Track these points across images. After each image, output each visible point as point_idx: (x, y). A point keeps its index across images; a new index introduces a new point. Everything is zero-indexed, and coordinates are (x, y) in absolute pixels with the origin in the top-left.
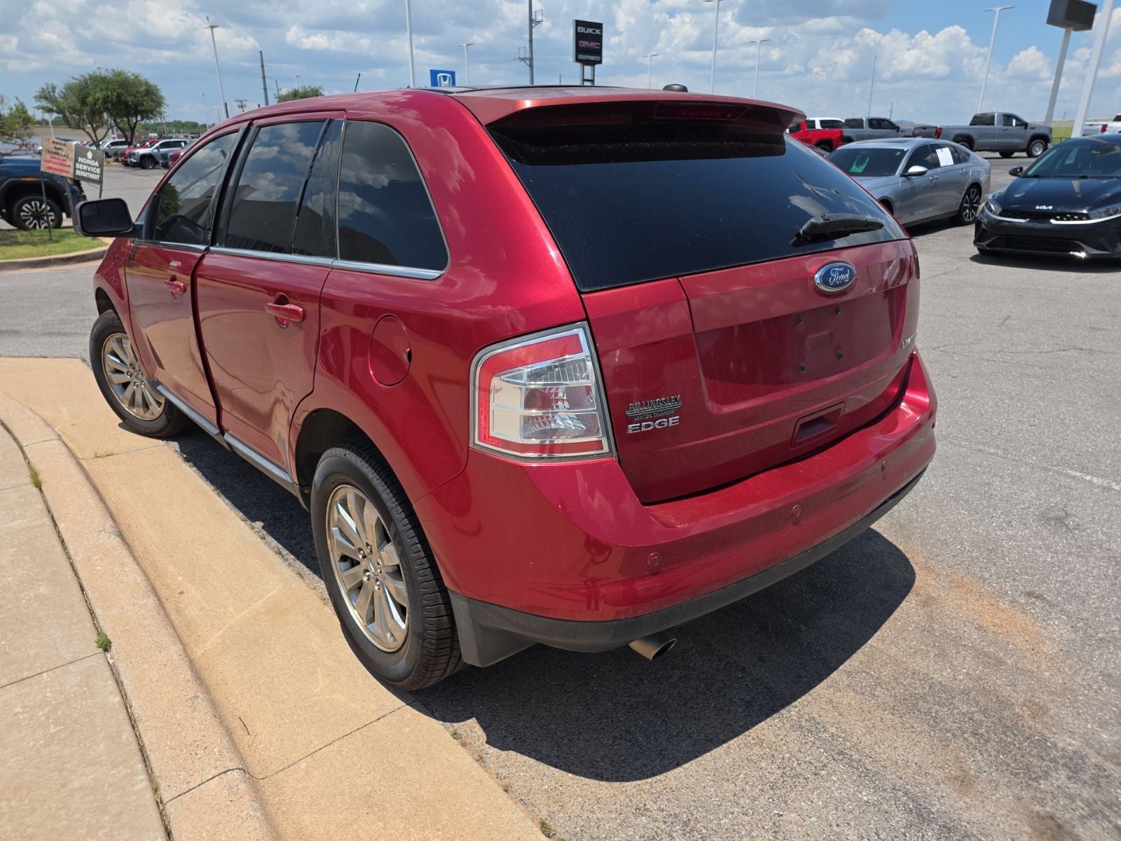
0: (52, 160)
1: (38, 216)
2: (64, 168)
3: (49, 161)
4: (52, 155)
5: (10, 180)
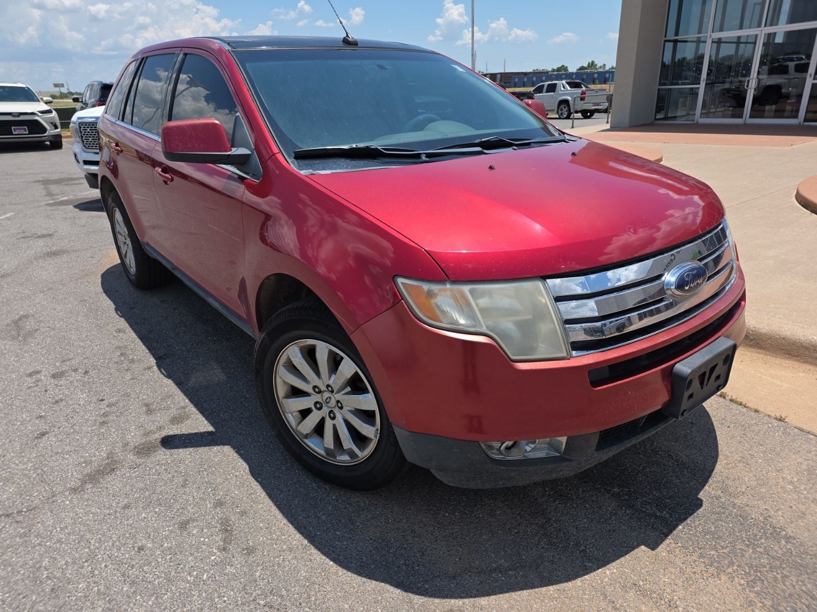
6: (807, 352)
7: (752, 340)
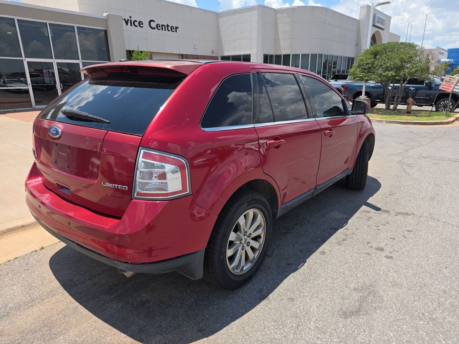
0: (446, 84)
1: (445, 107)
2: (449, 88)
3: (444, 85)
4: (447, 82)
5: (441, 92)
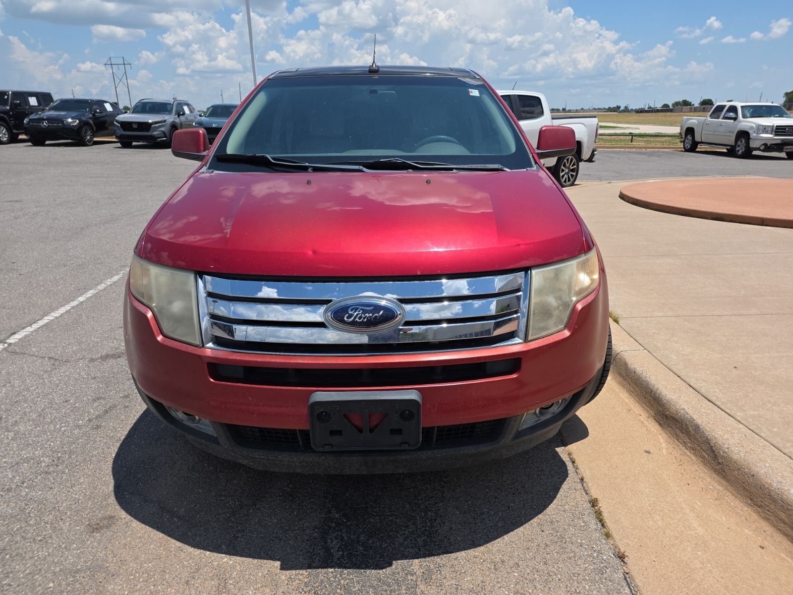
6: (772, 506)
7: (719, 463)
